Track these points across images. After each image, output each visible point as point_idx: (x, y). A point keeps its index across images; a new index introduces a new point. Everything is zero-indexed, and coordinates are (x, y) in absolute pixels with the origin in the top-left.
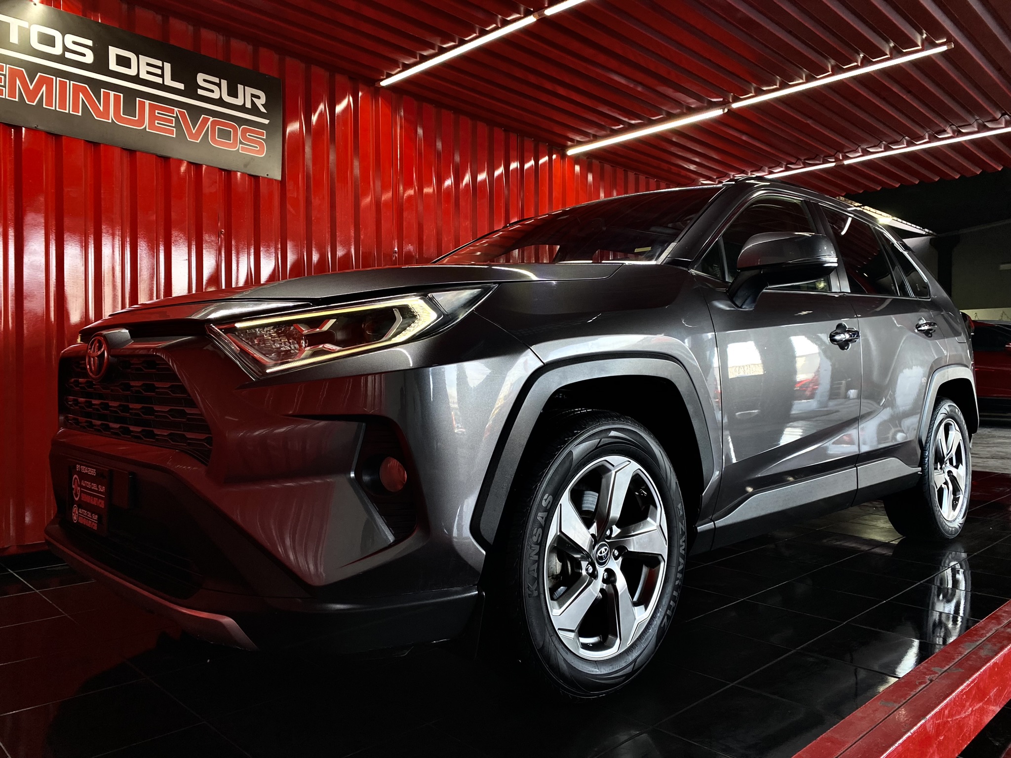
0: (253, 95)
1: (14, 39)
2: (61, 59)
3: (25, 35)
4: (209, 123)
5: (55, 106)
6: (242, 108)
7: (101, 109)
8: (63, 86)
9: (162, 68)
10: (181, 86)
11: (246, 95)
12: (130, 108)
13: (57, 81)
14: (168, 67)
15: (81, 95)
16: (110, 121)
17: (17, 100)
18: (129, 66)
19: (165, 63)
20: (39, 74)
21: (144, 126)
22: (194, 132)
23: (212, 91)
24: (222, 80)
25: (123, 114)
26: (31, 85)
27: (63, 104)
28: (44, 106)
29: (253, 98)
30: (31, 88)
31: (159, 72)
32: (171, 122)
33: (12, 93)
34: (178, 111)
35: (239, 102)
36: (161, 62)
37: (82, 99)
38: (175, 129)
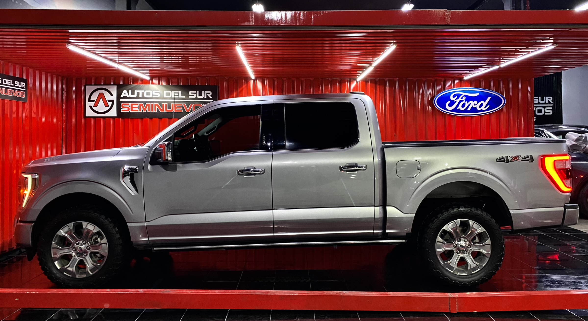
0: (207, 94)
1: (140, 96)
2: (152, 98)
3: (143, 94)
4: (193, 106)
5: (150, 111)
6: (204, 99)
7: (162, 109)
8: (152, 105)
9: (178, 93)
10: (184, 97)
11: (204, 94)
12: (169, 107)
13: (150, 104)
14: (180, 92)
15: (157, 107)
16: (164, 112)
17: (141, 111)
18: (169, 95)
19: (180, 91)
20: (146, 104)
21: (173, 112)
22: (188, 109)
23: (194, 96)
24: (197, 91)
25: (168, 109)
26: (145, 106)
27: (152, 110)
28: (148, 112)
29: (207, 95)
30: (144, 107)
31: (178, 94)
32: (181, 108)
33: (140, 110)
34: (183, 104)
35: (202, 97)
36: (178, 91)
37: (157, 108)
38: (182, 110)
